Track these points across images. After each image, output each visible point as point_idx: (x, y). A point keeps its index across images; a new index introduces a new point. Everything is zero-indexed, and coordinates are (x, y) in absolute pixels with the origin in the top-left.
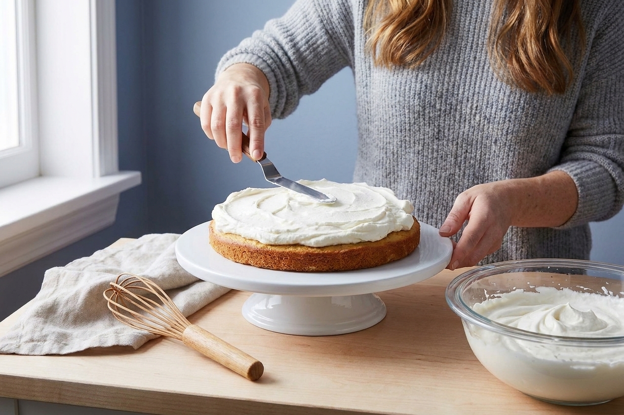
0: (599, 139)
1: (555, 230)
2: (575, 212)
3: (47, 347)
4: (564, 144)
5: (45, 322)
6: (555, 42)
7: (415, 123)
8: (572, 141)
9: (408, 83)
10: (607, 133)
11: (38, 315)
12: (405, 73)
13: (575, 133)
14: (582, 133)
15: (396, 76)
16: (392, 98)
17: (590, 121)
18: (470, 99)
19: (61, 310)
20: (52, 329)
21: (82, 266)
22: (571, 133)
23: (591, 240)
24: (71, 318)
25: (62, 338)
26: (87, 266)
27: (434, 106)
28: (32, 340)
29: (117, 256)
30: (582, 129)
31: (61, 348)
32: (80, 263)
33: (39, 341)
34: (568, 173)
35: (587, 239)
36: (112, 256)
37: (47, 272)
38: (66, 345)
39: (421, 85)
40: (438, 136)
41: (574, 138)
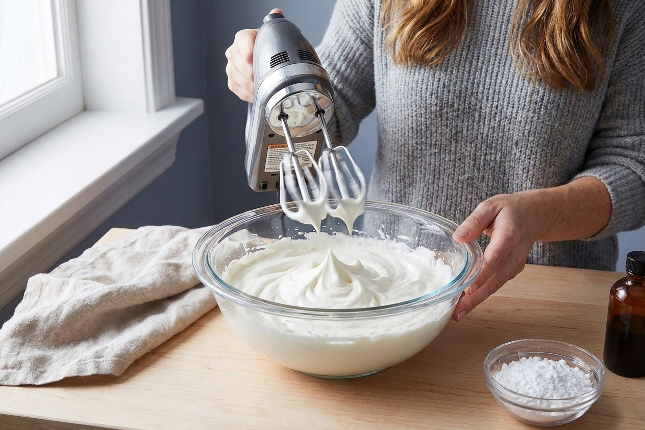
0: (629, 140)
1: (582, 242)
2: (607, 225)
3: (21, 376)
4: (589, 145)
5: (22, 344)
6: (587, 36)
7: (431, 124)
8: (600, 142)
9: (426, 81)
10: (638, 135)
11: (15, 334)
12: (422, 71)
13: (602, 133)
14: (611, 133)
15: (412, 74)
16: (408, 97)
17: (619, 122)
18: (490, 98)
19: (42, 326)
20: (29, 353)
21: (69, 272)
22: (597, 134)
23: (618, 249)
24: (52, 336)
25: (40, 364)
26: (74, 272)
27: (453, 106)
28: (6, 367)
29: (108, 255)
30: (611, 129)
31: (37, 377)
32: (67, 269)
33: (13, 368)
34: (603, 181)
35: (614, 248)
36: (103, 255)
37: (31, 280)
38: (43, 372)
39: (439, 84)
40: (456, 137)
41: (603, 139)
